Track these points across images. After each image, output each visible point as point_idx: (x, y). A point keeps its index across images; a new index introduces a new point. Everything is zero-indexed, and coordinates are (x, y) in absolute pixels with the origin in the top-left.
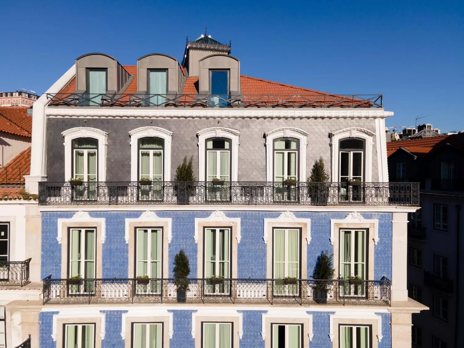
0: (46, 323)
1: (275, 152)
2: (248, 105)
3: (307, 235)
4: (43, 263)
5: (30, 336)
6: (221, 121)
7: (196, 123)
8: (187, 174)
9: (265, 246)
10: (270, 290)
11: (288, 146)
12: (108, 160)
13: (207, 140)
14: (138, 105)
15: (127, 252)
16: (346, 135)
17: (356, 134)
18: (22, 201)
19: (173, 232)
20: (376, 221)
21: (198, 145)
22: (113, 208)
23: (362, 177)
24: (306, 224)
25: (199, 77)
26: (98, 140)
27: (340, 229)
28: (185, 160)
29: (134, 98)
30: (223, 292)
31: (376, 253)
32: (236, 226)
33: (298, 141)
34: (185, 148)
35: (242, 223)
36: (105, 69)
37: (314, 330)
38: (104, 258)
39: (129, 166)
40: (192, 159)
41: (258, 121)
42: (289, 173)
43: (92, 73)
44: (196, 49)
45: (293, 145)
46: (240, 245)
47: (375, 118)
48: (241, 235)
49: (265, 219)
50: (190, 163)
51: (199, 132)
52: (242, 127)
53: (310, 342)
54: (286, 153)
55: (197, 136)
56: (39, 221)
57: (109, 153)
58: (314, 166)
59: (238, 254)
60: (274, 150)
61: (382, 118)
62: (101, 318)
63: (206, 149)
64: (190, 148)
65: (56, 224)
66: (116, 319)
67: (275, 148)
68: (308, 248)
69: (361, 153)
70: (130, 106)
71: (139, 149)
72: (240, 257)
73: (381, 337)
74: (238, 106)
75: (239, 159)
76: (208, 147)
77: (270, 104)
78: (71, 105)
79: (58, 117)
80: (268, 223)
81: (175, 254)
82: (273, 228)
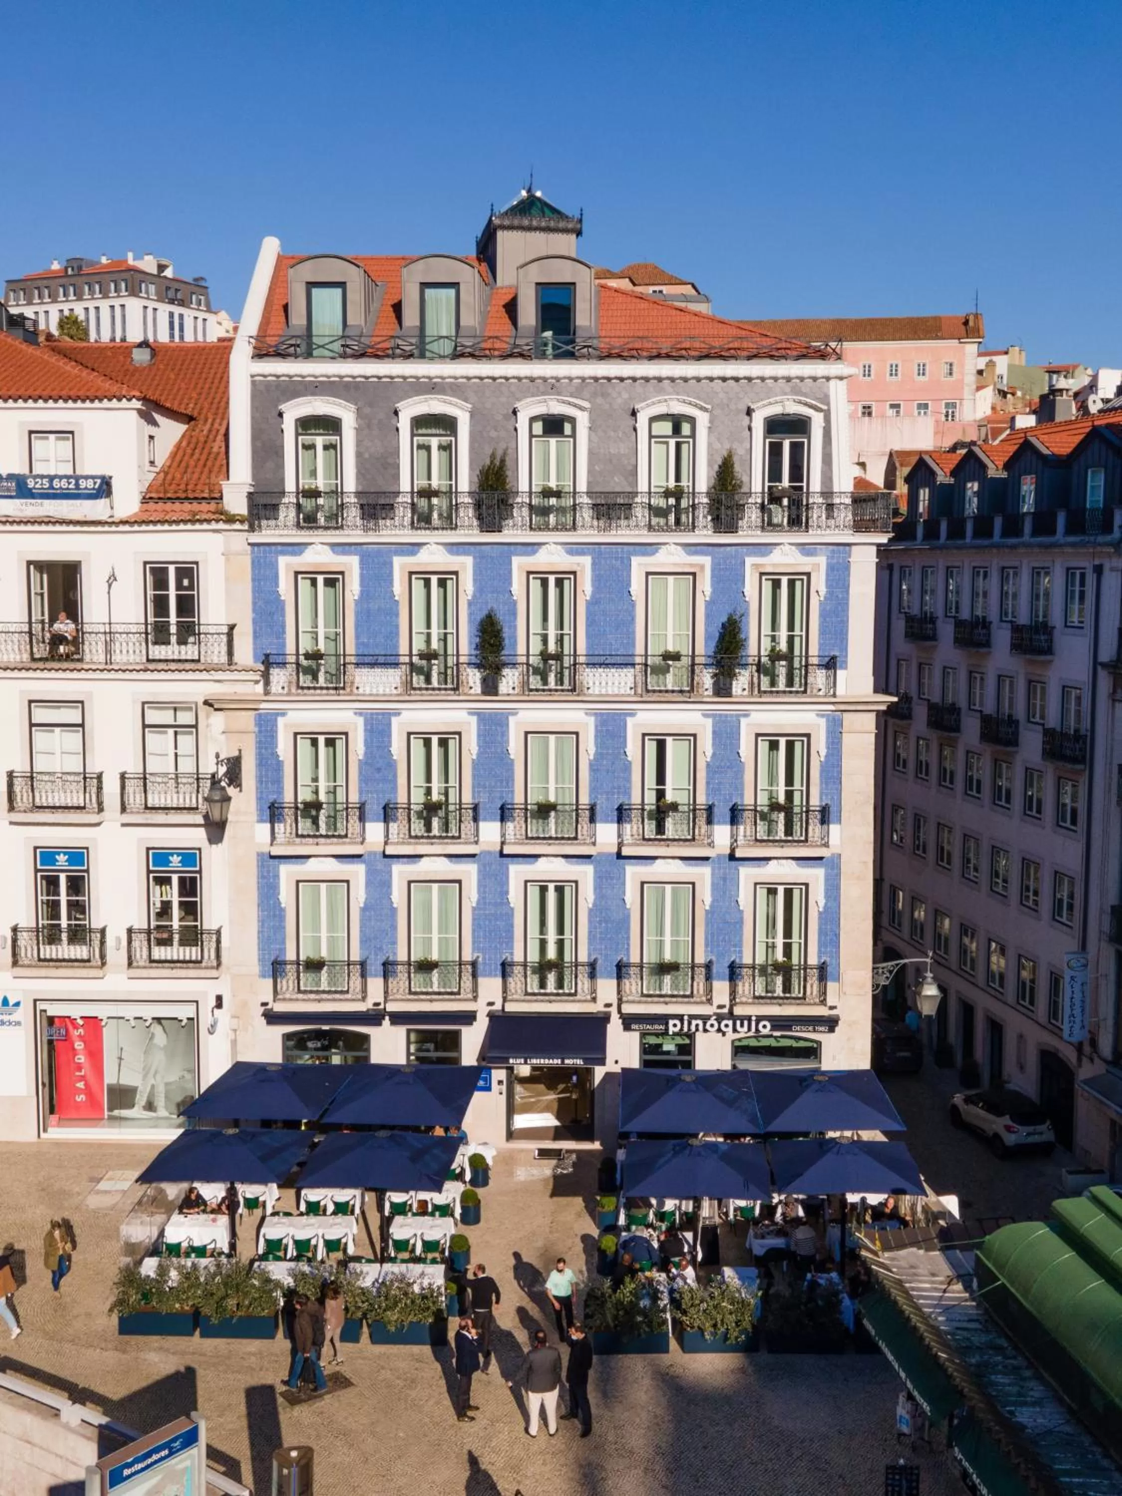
0: (267, 731)
1: (653, 440)
2: (607, 356)
3: (706, 585)
4: (255, 632)
5: (240, 751)
6: (557, 384)
7: (513, 389)
8: (498, 480)
9: (633, 604)
10: (640, 679)
11: (677, 430)
12: (359, 455)
13: (533, 420)
14: (408, 356)
15: (397, 615)
16: (776, 410)
17: (793, 408)
18: (221, 526)
19: (475, 580)
20: (821, 561)
21: (516, 429)
22: (371, 538)
23: (804, 484)
24: (702, 567)
25: (517, 288)
26: (340, 420)
27: (762, 574)
28: (493, 456)
29: (400, 342)
30: (562, 684)
31: (823, 615)
32: (583, 570)
33: (692, 420)
34: (493, 434)
35: (594, 564)
36: (342, 285)
37: (714, 744)
38: (357, 626)
39: (397, 467)
40: (505, 454)
41: (622, 384)
42: (678, 478)
43: (315, 292)
44: (511, 228)
45: (686, 429)
46: (589, 604)
47: (828, 379)
48: (593, 585)
49: (633, 558)
50: (503, 461)
51: (518, 405)
52: (595, 395)
53: (708, 765)
54: (672, 442)
55: (515, 412)
56: (247, 561)
57: (359, 443)
58: (720, 467)
59: (587, 619)
60: (651, 437)
61: (841, 378)
62: (356, 724)
63: (531, 436)
64: (503, 434)
65: (274, 567)
66: (380, 728)
67: (653, 433)
68: (706, 608)
69: (803, 443)
70: (393, 357)
71: (413, 435)
72: (590, 623)
73: (823, 752)
74: (588, 357)
75: (591, 453)
76: (534, 433)
77: (645, 354)
78: (289, 355)
79: (270, 378)
80: (639, 565)
81: (479, 618)
82: (648, 574)
